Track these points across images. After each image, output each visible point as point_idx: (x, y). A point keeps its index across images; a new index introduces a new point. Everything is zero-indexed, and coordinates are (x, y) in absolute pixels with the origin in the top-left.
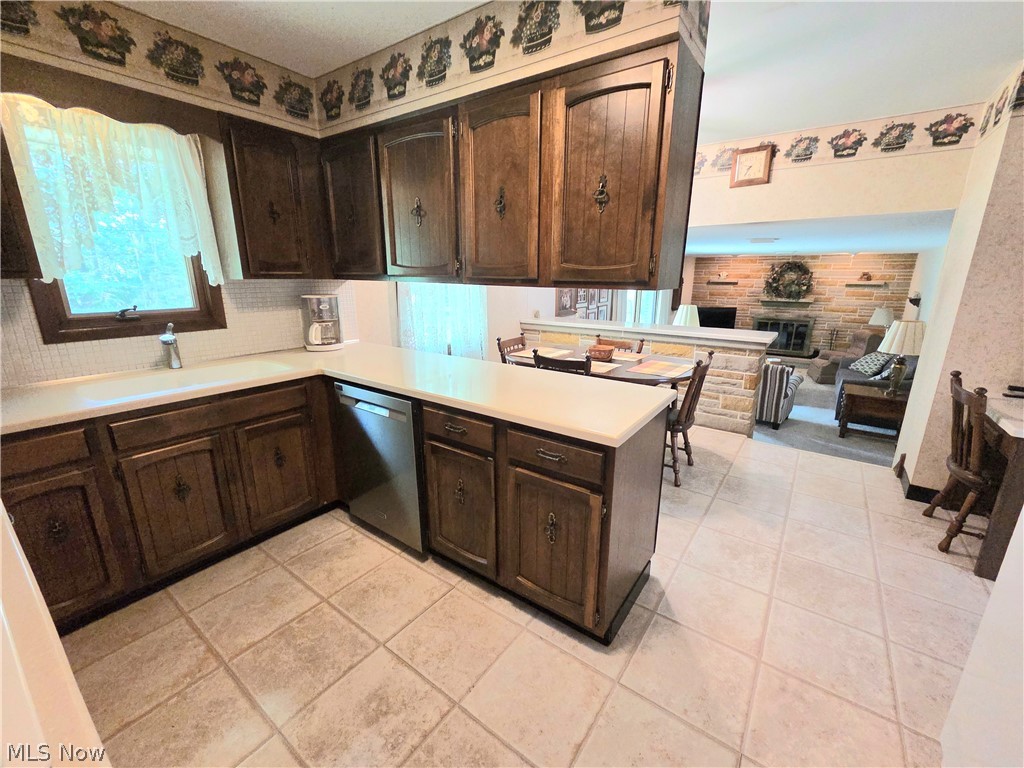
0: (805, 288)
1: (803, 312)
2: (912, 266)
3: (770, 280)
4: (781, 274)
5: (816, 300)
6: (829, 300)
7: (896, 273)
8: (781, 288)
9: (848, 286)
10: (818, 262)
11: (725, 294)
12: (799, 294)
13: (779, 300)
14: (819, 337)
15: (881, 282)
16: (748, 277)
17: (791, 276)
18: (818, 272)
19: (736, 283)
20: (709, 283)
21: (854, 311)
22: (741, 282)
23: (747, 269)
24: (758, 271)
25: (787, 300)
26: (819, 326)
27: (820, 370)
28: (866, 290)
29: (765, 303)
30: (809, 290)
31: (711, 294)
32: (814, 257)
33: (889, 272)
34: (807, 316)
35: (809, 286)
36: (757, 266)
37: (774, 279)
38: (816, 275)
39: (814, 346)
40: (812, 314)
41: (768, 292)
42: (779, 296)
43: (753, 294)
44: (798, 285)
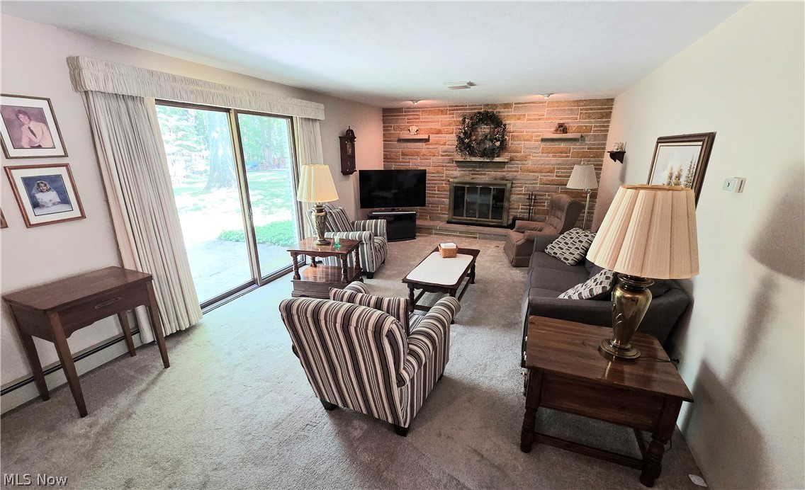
0: (498, 144)
1: (499, 174)
2: (608, 115)
3: (462, 136)
4: (473, 127)
5: (512, 159)
6: (525, 158)
7: (593, 123)
8: (474, 144)
9: (543, 140)
10: (512, 112)
11: (418, 154)
12: (493, 152)
13: (473, 159)
14: (517, 203)
15: (577, 135)
16: (439, 132)
17: (484, 130)
18: (514, 124)
19: (427, 140)
20: (399, 140)
21: (551, 171)
22: (433, 138)
23: (438, 121)
24: (450, 124)
25: (482, 160)
26: (516, 190)
27: (514, 249)
28: (563, 145)
29: (460, 164)
30: (503, 147)
31: (403, 154)
32: (507, 106)
33: (586, 122)
34: (503, 178)
35: (503, 141)
36: (446, 118)
37: (465, 133)
38: (510, 128)
39: (513, 213)
40: (509, 175)
41: (461, 151)
42: (472, 154)
43: (446, 153)
44: (491, 140)
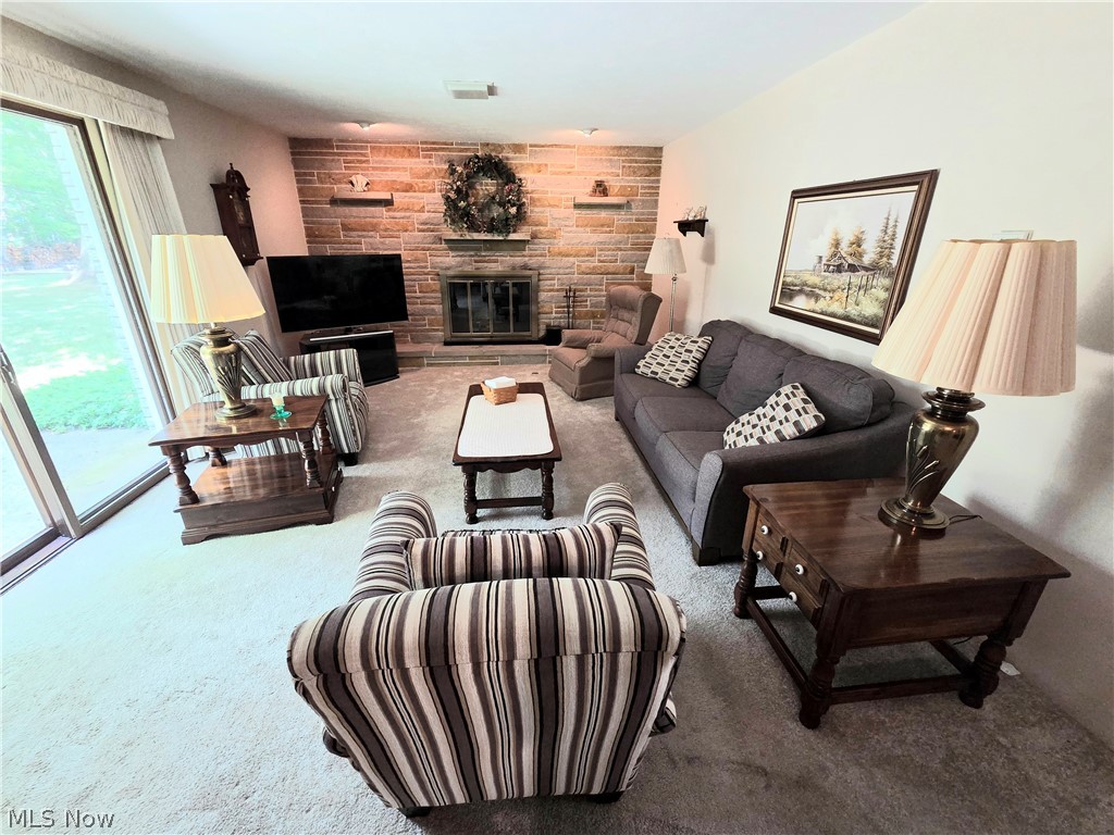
0: (513, 210)
1: (518, 260)
2: (657, 171)
3: (453, 195)
4: (469, 180)
5: (534, 236)
6: (552, 235)
7: (639, 182)
8: (474, 211)
9: (578, 206)
10: (526, 158)
11: (374, 228)
12: (507, 224)
13: (476, 236)
14: (548, 304)
15: (621, 200)
16: (409, 188)
17: (487, 186)
18: (532, 180)
19: (388, 203)
20: (334, 201)
21: (591, 255)
22: (399, 198)
23: (405, 169)
24: (427, 175)
25: (489, 237)
26: (544, 284)
28: (604, 214)
29: (454, 245)
30: (521, 217)
31: (346, 228)
32: (518, 148)
33: (629, 181)
34: (525, 267)
35: (520, 206)
36: (419, 164)
37: (458, 191)
38: (528, 186)
39: (545, 320)
40: (533, 262)
41: (453, 222)
42: (473, 227)
43: (427, 226)
44: (502, 204)
